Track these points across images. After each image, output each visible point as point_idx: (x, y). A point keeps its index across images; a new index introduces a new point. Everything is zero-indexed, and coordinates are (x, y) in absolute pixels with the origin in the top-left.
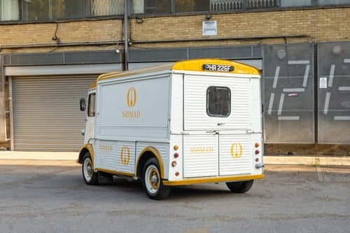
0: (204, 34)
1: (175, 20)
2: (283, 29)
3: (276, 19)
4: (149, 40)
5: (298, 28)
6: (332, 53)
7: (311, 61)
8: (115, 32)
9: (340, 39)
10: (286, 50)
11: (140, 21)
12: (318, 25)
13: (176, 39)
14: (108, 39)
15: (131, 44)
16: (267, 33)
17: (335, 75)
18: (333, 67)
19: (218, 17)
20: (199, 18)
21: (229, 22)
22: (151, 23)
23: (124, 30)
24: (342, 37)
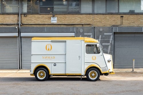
0: (52, 22)
1: (40, 16)
2: (82, 21)
3: (79, 18)
4: (29, 24)
5: (87, 21)
7: (93, 34)
8: (15, 20)
10: (83, 30)
11: (26, 16)
12: (95, 20)
13: (40, 24)
14: (12, 23)
15: (21, 25)
16: (76, 23)
17: (101, 39)
18: (100, 36)
19: (57, 16)
20: (50, 16)
21: (62, 18)
22: (30, 17)
23: (19, 19)
24: (103, 25)
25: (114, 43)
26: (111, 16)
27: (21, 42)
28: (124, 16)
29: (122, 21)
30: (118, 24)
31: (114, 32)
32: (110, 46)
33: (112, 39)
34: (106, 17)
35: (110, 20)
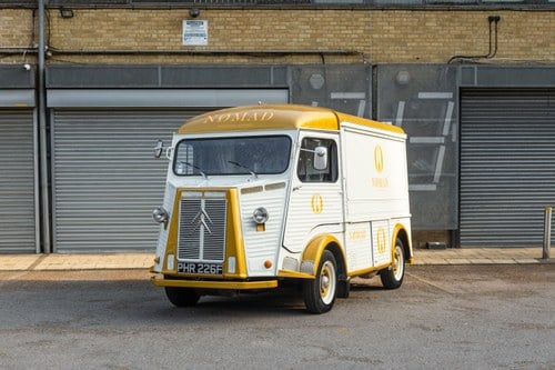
0: (184, 43)
1: (134, 16)
2: (318, 40)
3: (307, 23)
4: (85, 49)
5: (343, 39)
6: (396, 83)
7: (367, 94)
8: (17, 32)
9: (410, 59)
10: (324, 76)
11: (68, 14)
13: (135, 50)
14: (5, 45)
15: (49, 54)
16: (292, 46)
17: (404, 117)
18: (402, 105)
19: (210, 14)
20: (175, 14)
21: (229, 24)
22: (89, 19)
23: (38, 28)
24: (411, 57)
26: (447, 15)
27: (48, 131)
28: (504, 15)
29: (493, 37)
30: (475, 53)
31: (460, 88)
32: (443, 149)
33: (453, 116)
34: (426, 19)
35: (443, 36)
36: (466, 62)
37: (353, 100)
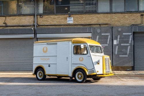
0: (68, 23)
1: (56, 17)
2: (99, 21)
3: (96, 17)
4: (45, 25)
5: (105, 21)
6: (118, 31)
7: (110, 34)
8: (31, 21)
10: (100, 30)
11: (41, 17)
12: (113, 20)
13: (56, 24)
14: (28, 24)
15: (37, 26)
16: (93, 23)
17: (119, 39)
18: (119, 36)
19: (73, 16)
20: (66, 16)
21: (78, 18)
22: (46, 18)
23: (35, 20)
24: (121, 25)
25: (134, 43)
26: (130, 14)
29: (142, 19)
30: (138, 23)
31: (133, 32)
32: (129, 47)
33: (132, 39)
34: (125, 16)
35: (129, 19)
36: (135, 26)
37: (107, 35)
